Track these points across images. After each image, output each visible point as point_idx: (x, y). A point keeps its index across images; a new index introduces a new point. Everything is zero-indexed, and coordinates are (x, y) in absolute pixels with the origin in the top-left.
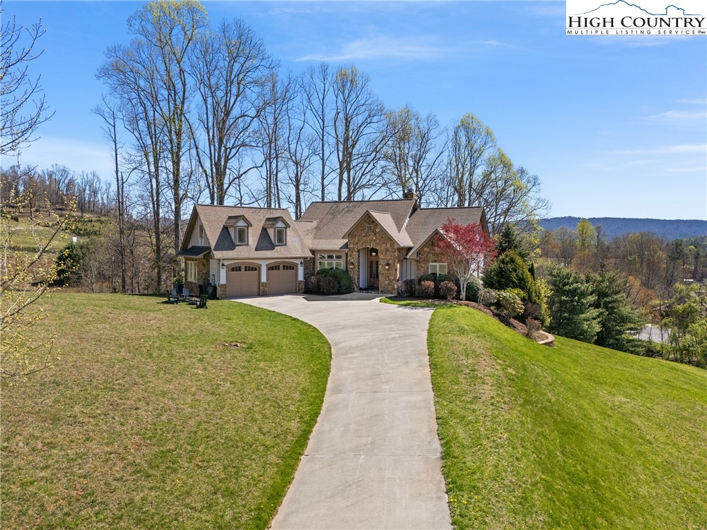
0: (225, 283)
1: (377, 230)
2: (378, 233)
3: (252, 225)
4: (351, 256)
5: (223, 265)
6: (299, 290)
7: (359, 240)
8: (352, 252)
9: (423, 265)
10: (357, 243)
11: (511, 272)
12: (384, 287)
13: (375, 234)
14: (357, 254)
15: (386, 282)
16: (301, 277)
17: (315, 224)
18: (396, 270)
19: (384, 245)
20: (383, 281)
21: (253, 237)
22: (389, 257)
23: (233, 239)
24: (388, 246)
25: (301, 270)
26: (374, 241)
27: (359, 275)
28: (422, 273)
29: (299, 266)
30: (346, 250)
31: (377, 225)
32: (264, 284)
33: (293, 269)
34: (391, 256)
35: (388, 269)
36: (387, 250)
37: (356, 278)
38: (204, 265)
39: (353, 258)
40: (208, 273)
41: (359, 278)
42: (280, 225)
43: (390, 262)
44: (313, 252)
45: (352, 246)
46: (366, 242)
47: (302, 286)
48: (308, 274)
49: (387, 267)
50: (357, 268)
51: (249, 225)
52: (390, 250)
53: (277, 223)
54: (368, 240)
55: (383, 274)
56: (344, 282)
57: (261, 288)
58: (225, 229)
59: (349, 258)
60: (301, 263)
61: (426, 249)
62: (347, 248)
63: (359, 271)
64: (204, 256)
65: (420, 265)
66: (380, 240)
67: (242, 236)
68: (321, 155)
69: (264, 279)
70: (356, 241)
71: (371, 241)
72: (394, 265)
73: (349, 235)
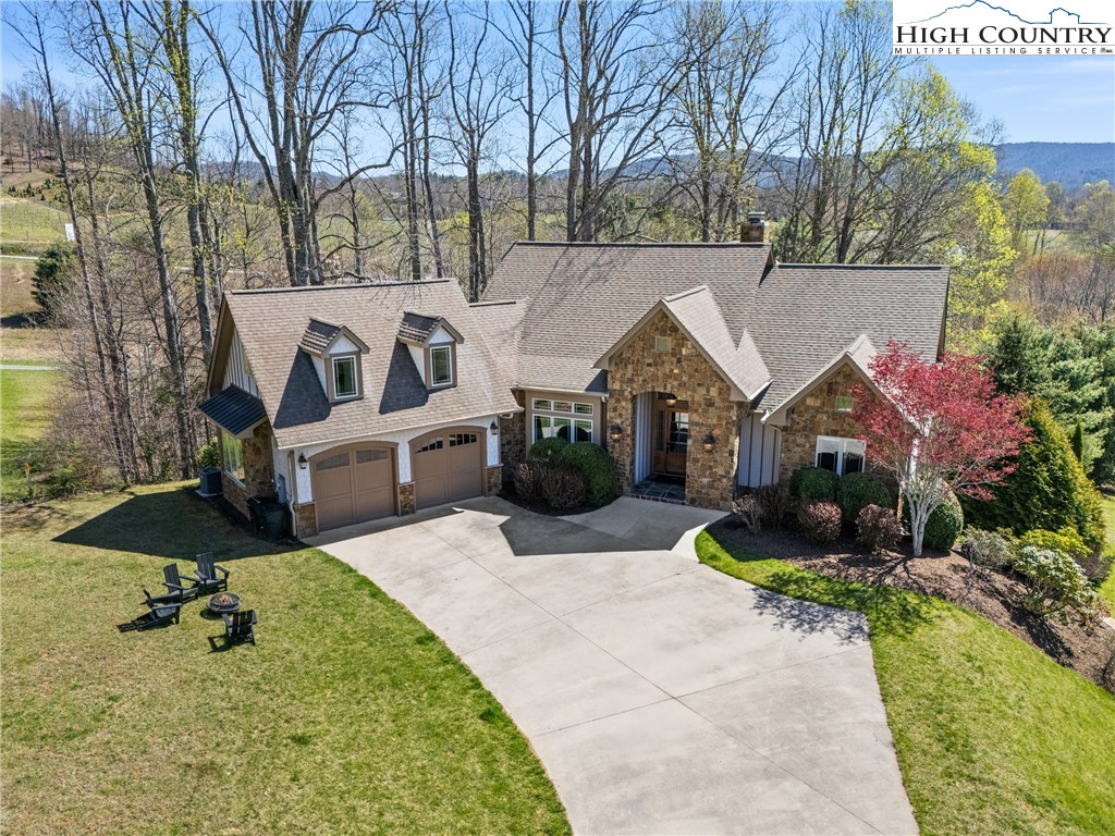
0: (310, 499)
1: (684, 351)
2: (688, 358)
3: (368, 350)
4: (615, 410)
5: (302, 459)
6: (490, 489)
7: (636, 373)
8: (618, 401)
9: (800, 440)
10: (631, 381)
11: (1034, 464)
12: (698, 492)
13: (679, 361)
14: (630, 406)
15: (705, 481)
16: (493, 459)
17: (521, 308)
18: (731, 453)
19: (702, 391)
20: (697, 476)
21: (373, 378)
22: (715, 422)
23: (324, 386)
24: (714, 392)
25: (493, 443)
26: (676, 377)
27: (634, 453)
28: (796, 458)
29: (489, 432)
30: (604, 396)
31: (684, 338)
32: (406, 489)
33: (474, 440)
34: (719, 418)
35: (710, 452)
36: (710, 404)
37: (628, 462)
38: (257, 451)
39: (621, 415)
40: (269, 469)
41: (633, 463)
42: (439, 337)
43: (717, 432)
44: (520, 394)
45: (617, 386)
46: (655, 377)
47: (497, 479)
48: (509, 443)
49: (708, 446)
50: (629, 440)
51: (362, 348)
52: (718, 403)
53: (431, 334)
54: (660, 374)
55: (696, 460)
56: (600, 480)
57: (400, 497)
58: (304, 359)
59: (609, 414)
60: (493, 426)
61: (810, 401)
62: (605, 389)
63: (634, 445)
64: (256, 430)
65: (791, 438)
66: (691, 377)
67: (345, 376)
68: (526, 101)
69: (405, 476)
70: (629, 375)
71: (667, 377)
72: (727, 440)
73: (610, 359)
